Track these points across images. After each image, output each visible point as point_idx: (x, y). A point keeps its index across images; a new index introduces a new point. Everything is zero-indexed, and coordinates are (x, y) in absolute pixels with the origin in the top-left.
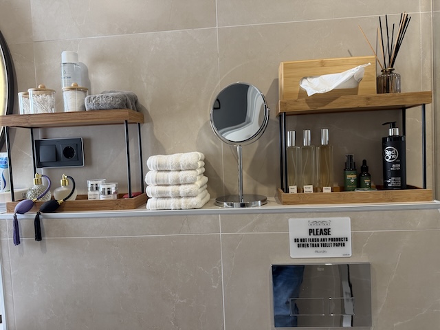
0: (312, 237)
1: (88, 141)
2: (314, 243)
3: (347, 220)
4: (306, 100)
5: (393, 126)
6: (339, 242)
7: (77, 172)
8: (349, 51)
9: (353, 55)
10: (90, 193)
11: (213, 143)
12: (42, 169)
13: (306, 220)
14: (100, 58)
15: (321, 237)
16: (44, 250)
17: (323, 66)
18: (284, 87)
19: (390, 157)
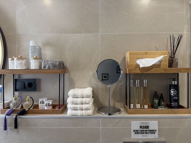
0: (141, 129)
1: (39, 80)
2: (142, 132)
3: (156, 122)
4: (139, 69)
5: (174, 80)
6: (153, 132)
7: (34, 94)
8: (155, 47)
9: (158, 50)
10: (40, 105)
11: (96, 83)
12: (17, 92)
13: (139, 122)
14: (47, 44)
15: (145, 129)
16: (18, 132)
17: (146, 54)
18: (130, 62)
19: (173, 94)
